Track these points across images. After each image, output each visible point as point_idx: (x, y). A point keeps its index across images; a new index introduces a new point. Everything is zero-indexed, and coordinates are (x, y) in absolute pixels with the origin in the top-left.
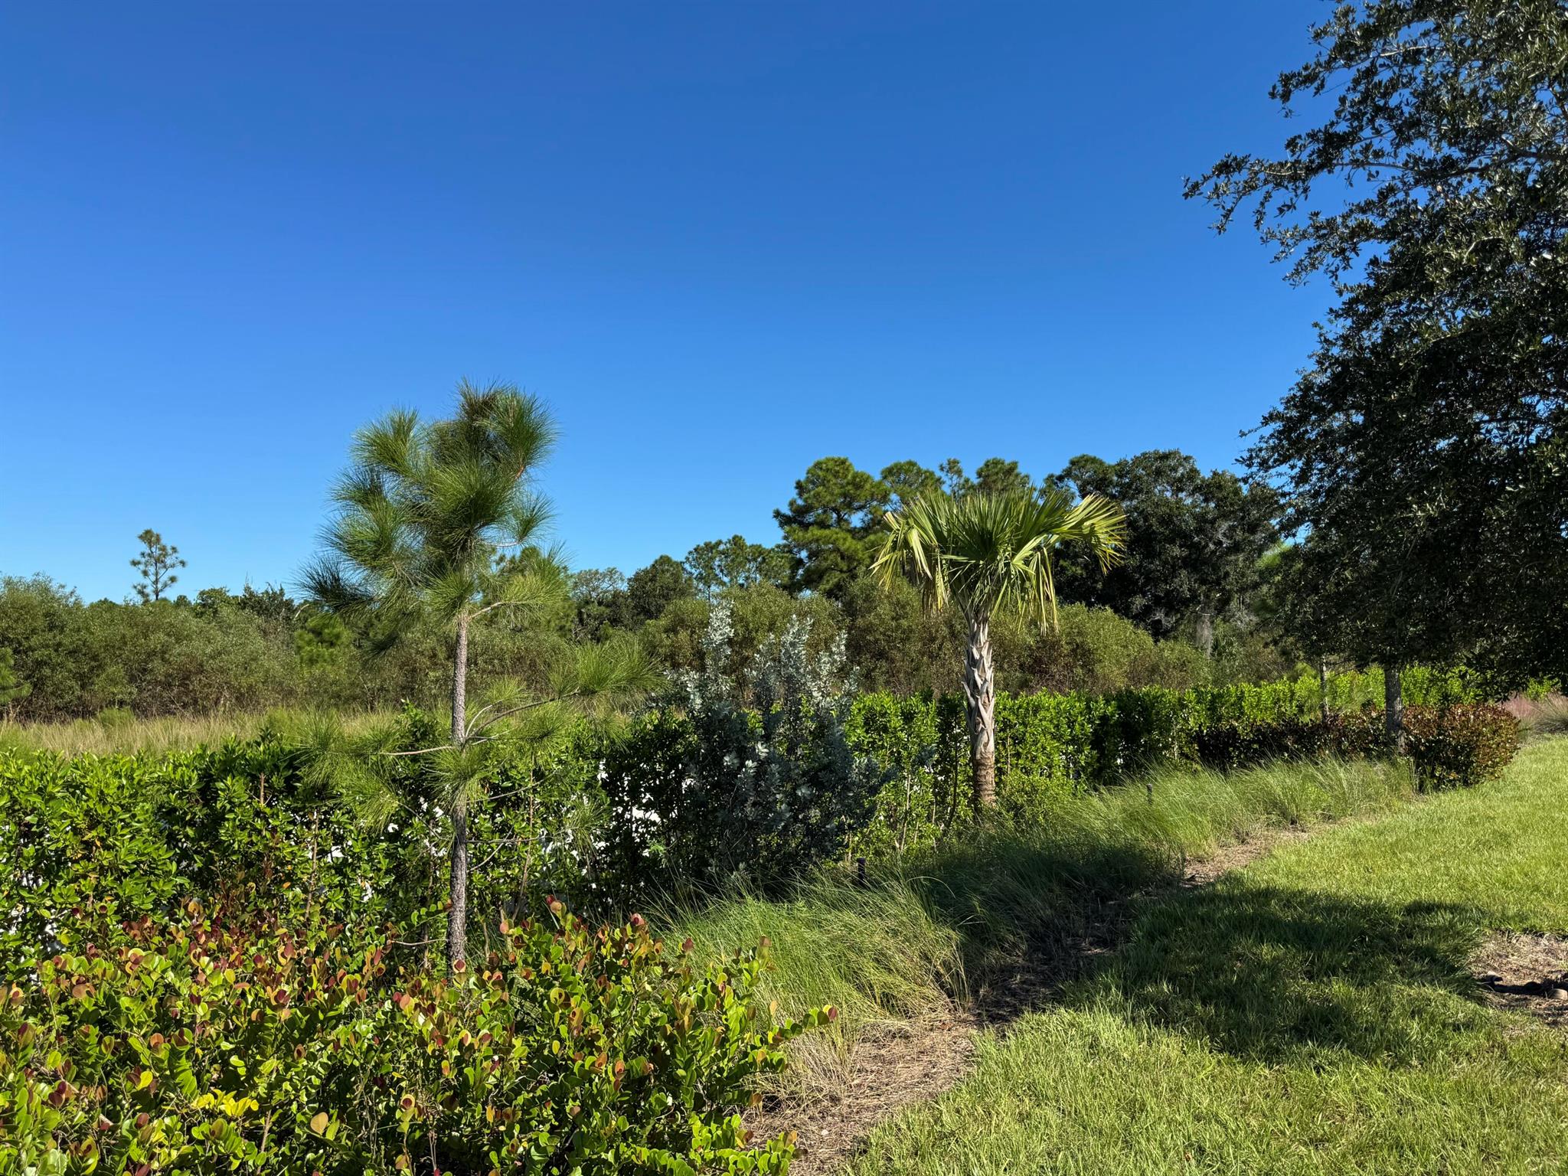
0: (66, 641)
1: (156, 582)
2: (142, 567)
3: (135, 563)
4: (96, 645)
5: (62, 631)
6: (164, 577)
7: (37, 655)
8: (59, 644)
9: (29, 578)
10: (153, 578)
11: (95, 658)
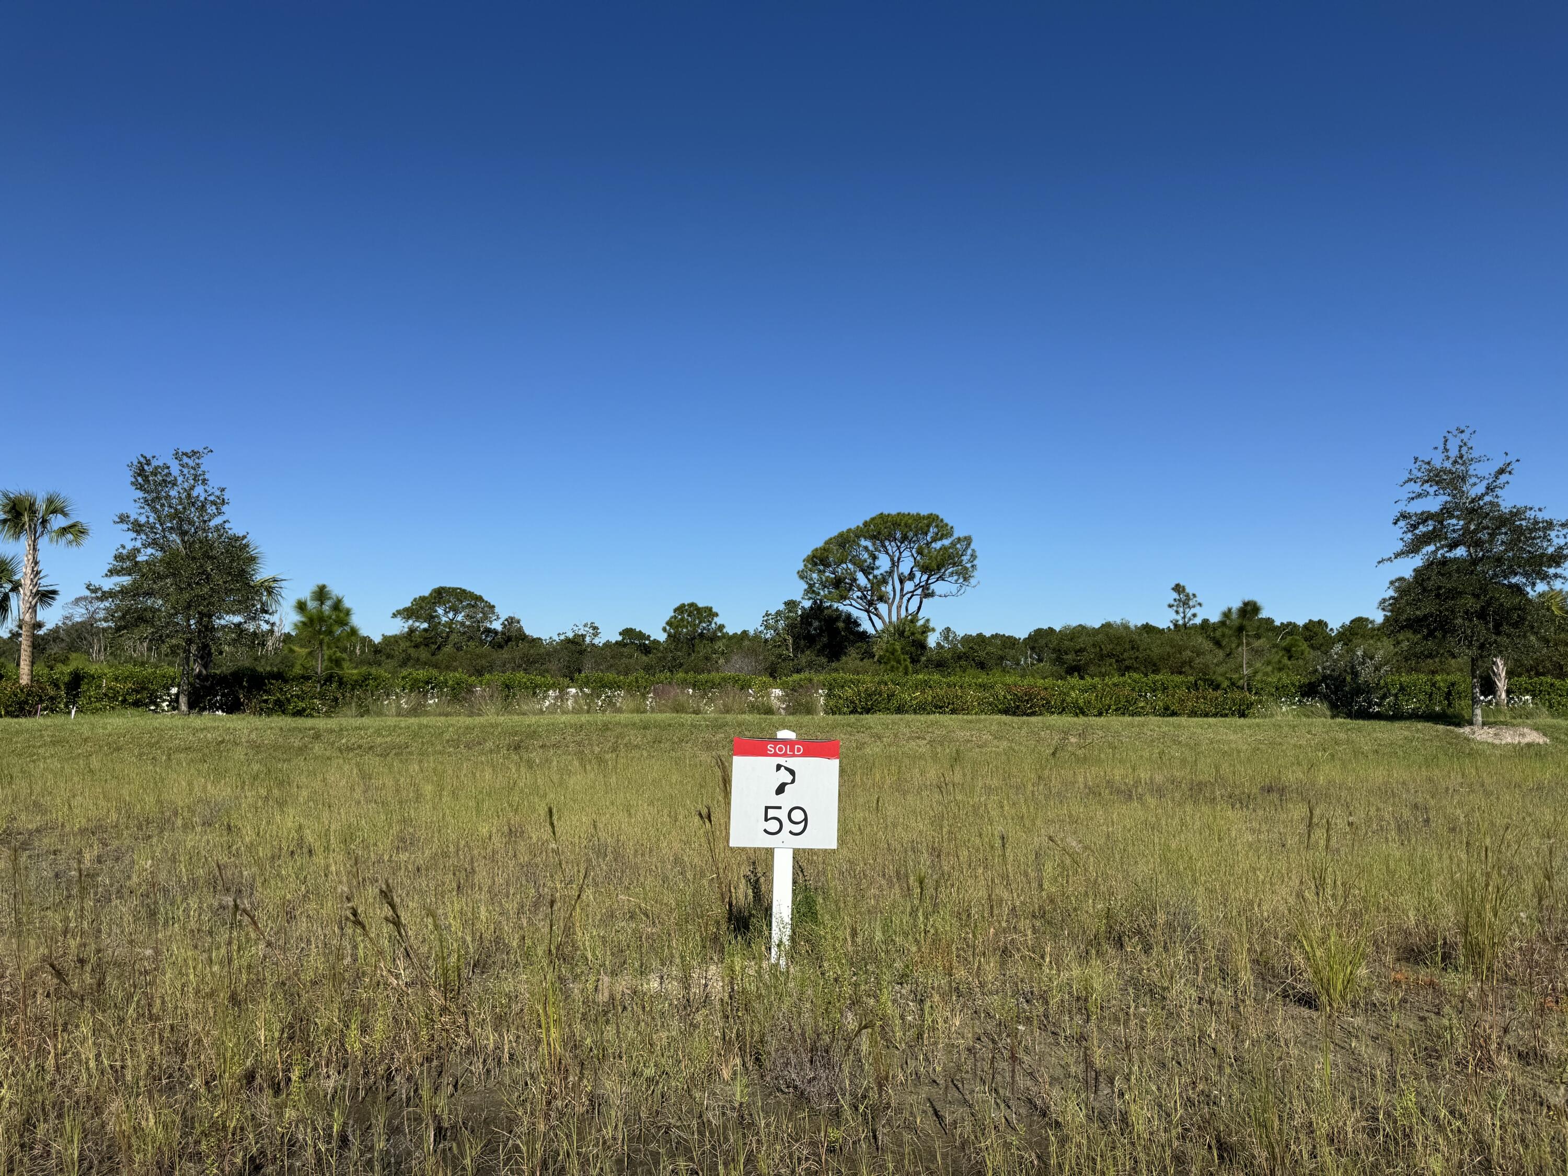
0: (1140, 656)
1: (1184, 617)
2: (1175, 608)
3: (1170, 606)
4: (1155, 658)
5: (1138, 650)
6: (1189, 615)
7: (1127, 663)
8: (1137, 658)
9: (1119, 622)
10: (1182, 615)
11: (1155, 665)
